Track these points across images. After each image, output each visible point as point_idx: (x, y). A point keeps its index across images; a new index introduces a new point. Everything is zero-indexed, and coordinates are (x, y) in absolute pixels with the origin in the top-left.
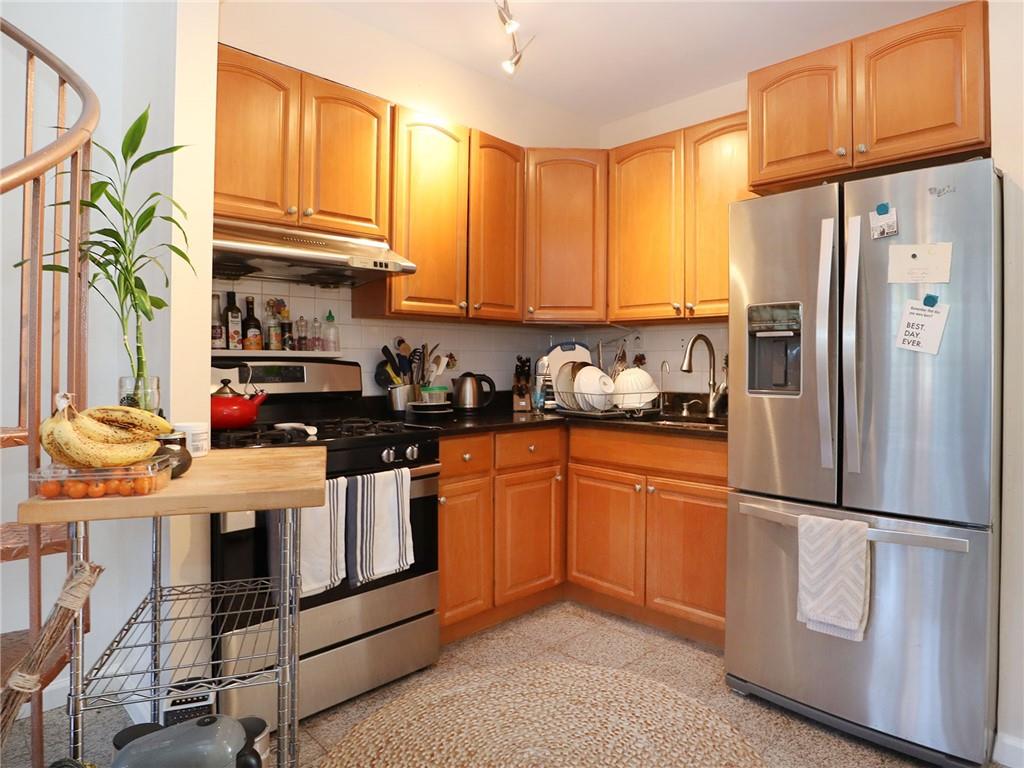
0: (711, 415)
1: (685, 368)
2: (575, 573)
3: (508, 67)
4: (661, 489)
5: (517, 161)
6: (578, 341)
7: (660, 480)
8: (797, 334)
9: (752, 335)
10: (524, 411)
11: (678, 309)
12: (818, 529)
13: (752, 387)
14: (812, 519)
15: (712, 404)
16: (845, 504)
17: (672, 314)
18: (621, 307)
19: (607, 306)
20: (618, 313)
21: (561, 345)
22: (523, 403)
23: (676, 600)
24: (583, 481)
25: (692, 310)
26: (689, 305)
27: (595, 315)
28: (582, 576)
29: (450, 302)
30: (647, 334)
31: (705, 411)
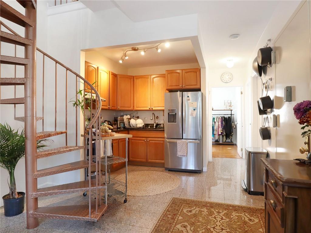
0: (155, 128)
1: (151, 119)
2: (131, 159)
3: (121, 62)
4: (150, 140)
5: (116, 77)
6: (128, 114)
7: (149, 139)
8: (176, 114)
9: (168, 114)
10: (115, 128)
11: (149, 108)
12: (180, 142)
13: (168, 122)
14: (179, 141)
15: (155, 125)
16: (183, 138)
17: (148, 109)
18: (137, 107)
19: (134, 107)
20: (136, 108)
21: (125, 115)
22: (115, 126)
23: (153, 160)
24: (133, 141)
25: (152, 109)
26: (152, 107)
27: (131, 108)
28: (133, 159)
29: (106, 106)
30: (139, 113)
31: (154, 127)
